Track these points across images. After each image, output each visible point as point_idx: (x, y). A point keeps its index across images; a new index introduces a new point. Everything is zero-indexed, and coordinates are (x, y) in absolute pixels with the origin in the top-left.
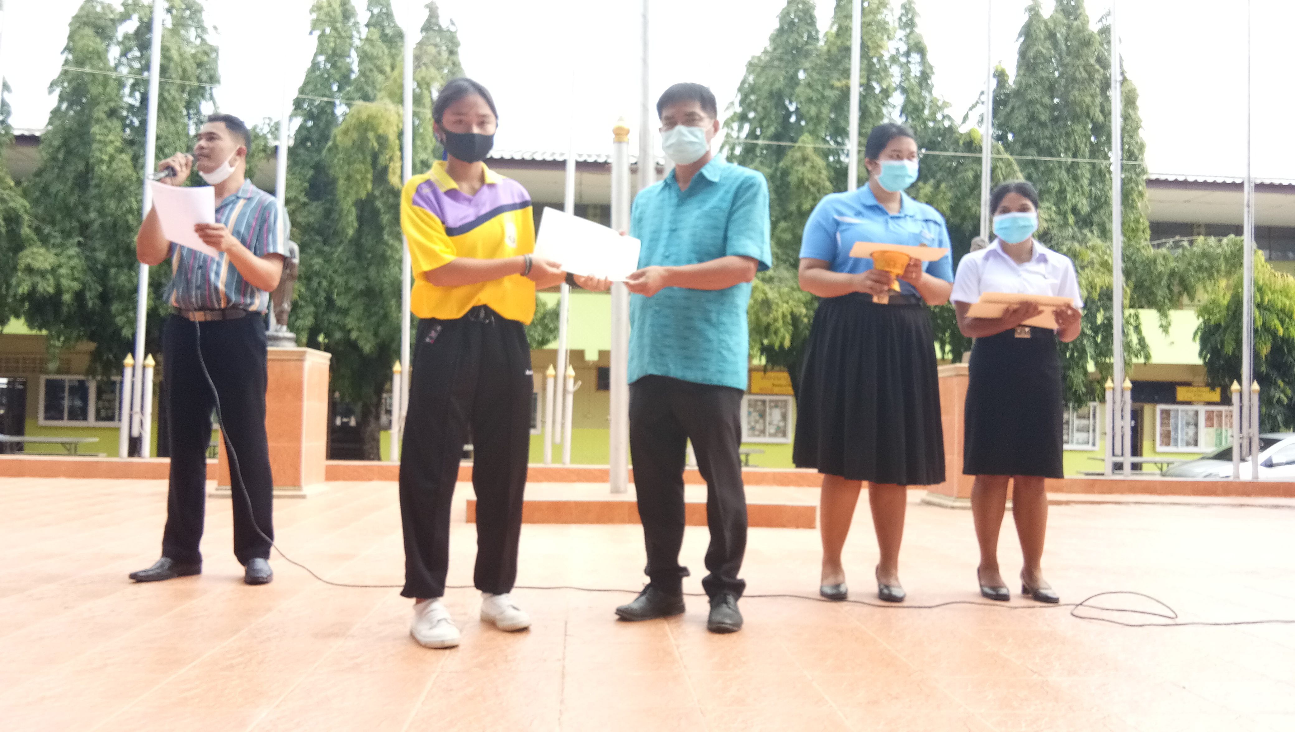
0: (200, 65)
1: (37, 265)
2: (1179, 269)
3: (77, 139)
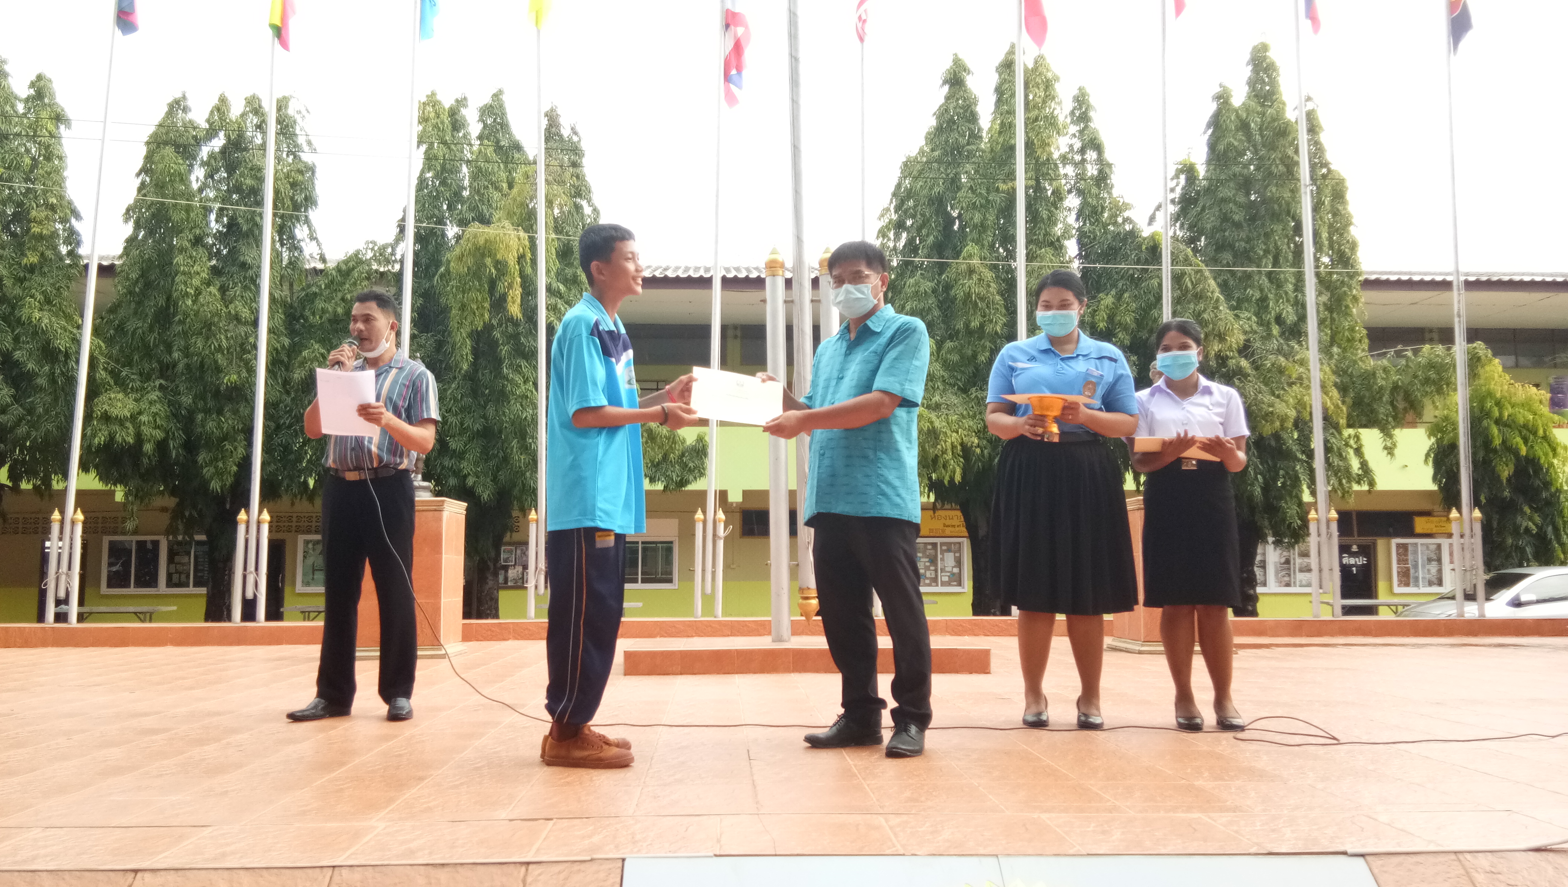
0: (294, 185)
1: (115, 412)
2: (1402, 382)
3: (157, 270)
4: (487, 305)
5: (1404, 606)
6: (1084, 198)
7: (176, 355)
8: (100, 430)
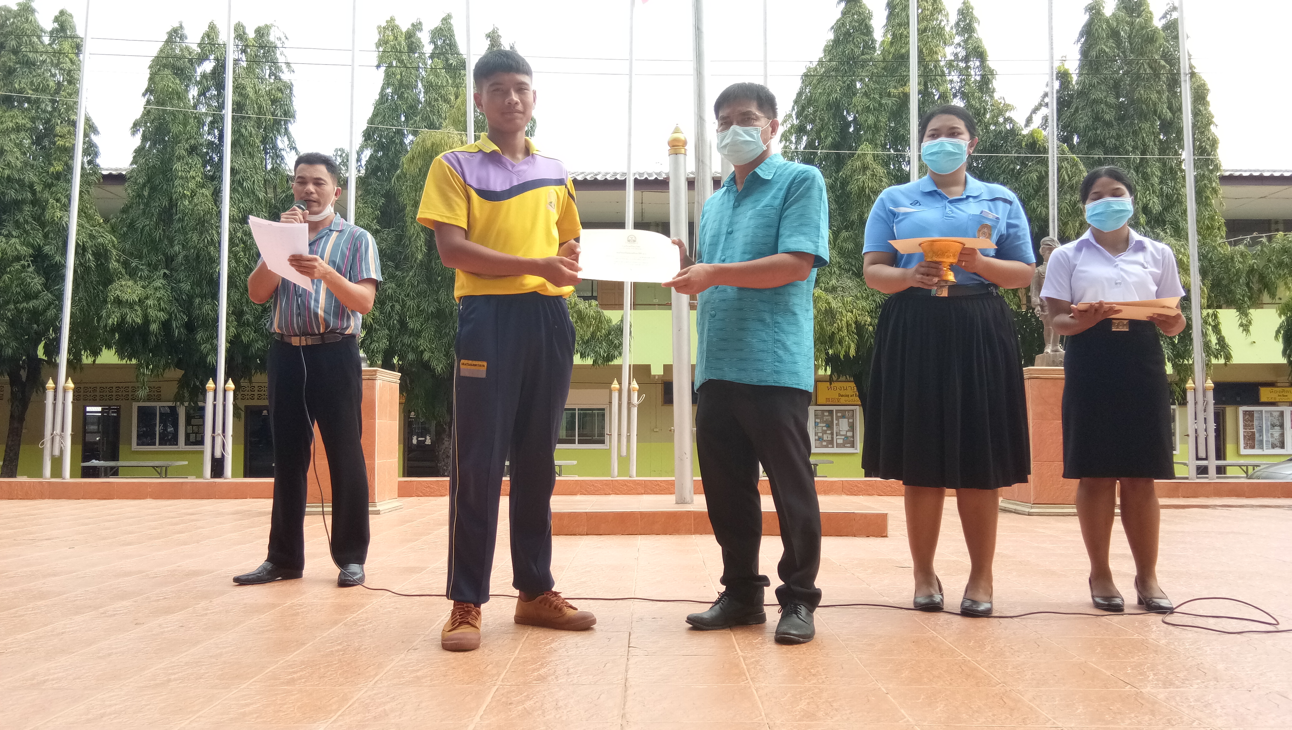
0: (274, 101)
1: (125, 297)
2: (1258, 266)
3: (161, 175)
5: (1254, 466)
6: (968, 101)
7: (177, 248)
8: (113, 312)
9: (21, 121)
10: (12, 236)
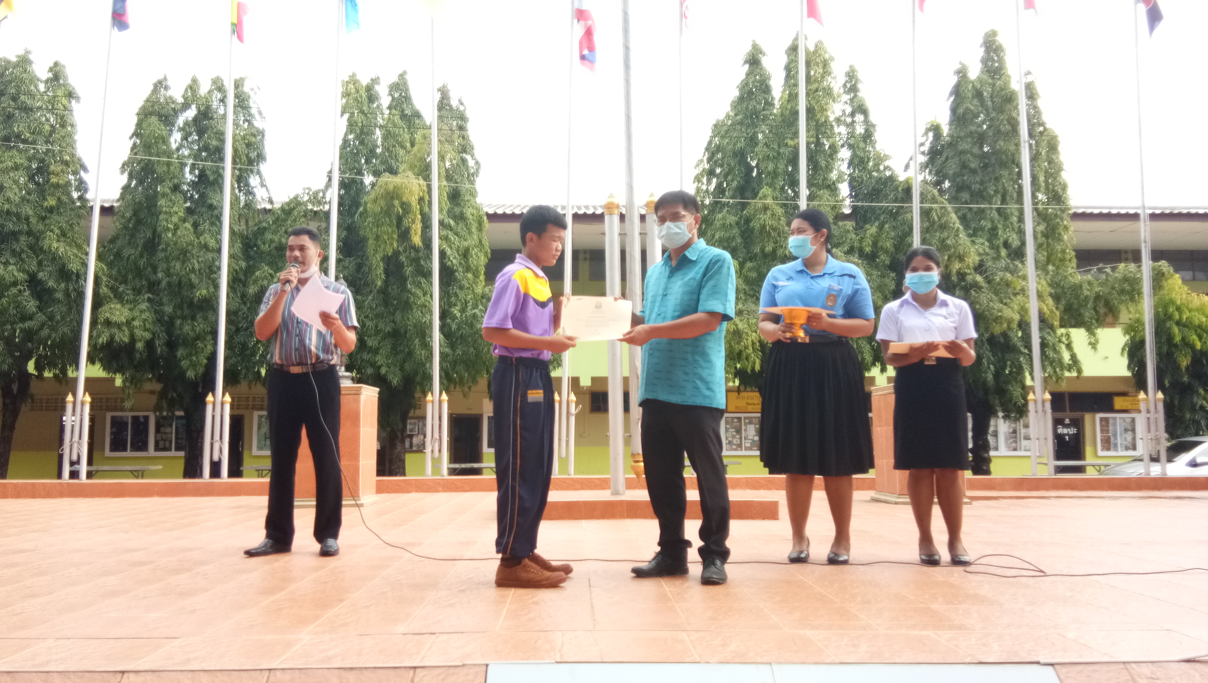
0: (249, 145)
1: (114, 319)
2: (1103, 292)
3: (146, 211)
4: (395, 236)
5: (1106, 466)
6: (854, 152)
7: (160, 275)
8: (103, 332)
9: (18, 161)
10: (10, 264)
